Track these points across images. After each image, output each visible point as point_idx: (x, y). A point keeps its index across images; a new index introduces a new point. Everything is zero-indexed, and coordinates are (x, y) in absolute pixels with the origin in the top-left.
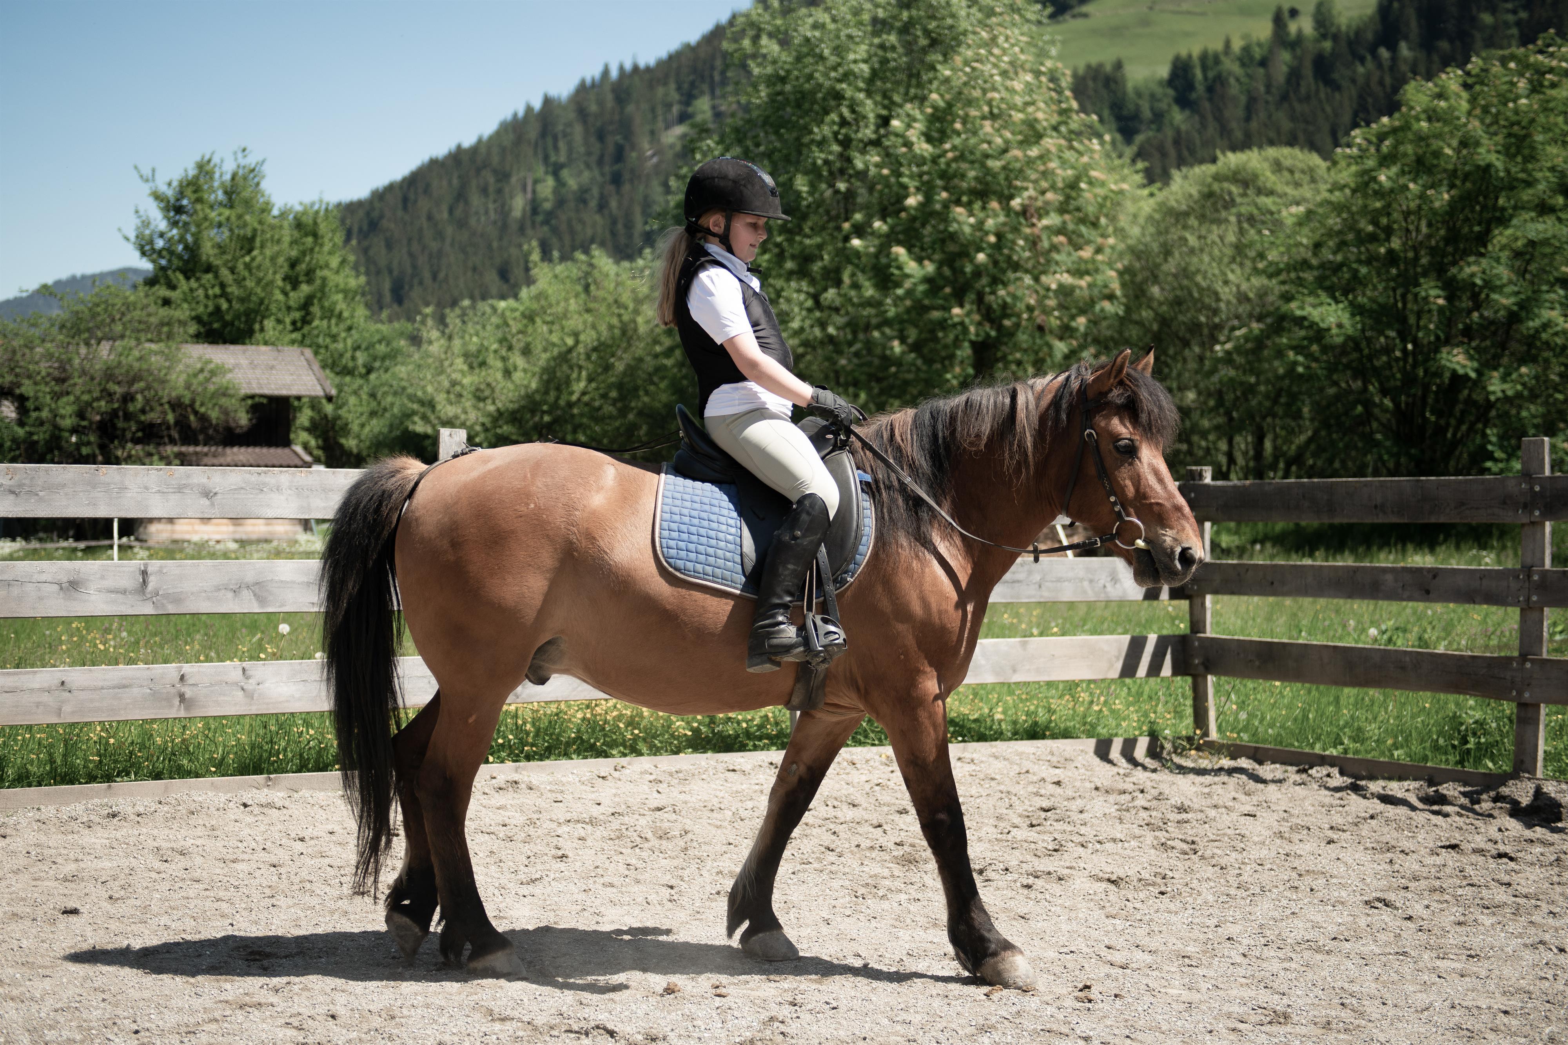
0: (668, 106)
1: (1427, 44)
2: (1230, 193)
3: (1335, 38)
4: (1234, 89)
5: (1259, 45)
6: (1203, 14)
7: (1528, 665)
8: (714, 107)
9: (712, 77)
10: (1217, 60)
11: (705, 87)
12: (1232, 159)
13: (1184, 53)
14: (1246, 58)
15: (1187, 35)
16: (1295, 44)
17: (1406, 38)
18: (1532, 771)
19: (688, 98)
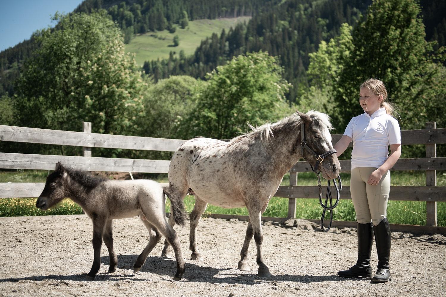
0: (5, 64)
1: (206, 63)
2: (173, 86)
3: (185, 60)
4: (160, 71)
5: (166, 60)
6: (152, 51)
7: (292, 188)
8: (18, 66)
9: (18, 57)
10: (155, 63)
11: (16, 60)
12: (174, 78)
13: (147, 61)
14: (163, 63)
15: (148, 56)
16: (174, 61)
17: (201, 61)
18: (293, 217)
19: (11, 62)
